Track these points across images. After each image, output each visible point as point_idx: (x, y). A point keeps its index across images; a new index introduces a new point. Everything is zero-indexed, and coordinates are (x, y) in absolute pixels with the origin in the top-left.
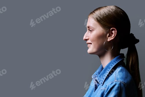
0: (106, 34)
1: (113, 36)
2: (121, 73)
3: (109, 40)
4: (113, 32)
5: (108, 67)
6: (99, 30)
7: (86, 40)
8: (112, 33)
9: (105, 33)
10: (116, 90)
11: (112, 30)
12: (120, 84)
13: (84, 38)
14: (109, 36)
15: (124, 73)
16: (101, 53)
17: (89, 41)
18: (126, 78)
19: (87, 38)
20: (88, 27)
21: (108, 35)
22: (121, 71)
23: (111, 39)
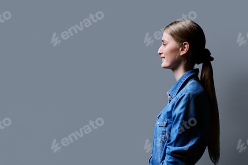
0: (179, 49)
1: (185, 50)
2: (192, 86)
3: (181, 54)
4: (186, 46)
5: (180, 80)
6: (172, 44)
7: (160, 54)
8: (185, 48)
9: (178, 47)
10: (184, 100)
11: (185, 44)
12: (189, 95)
13: (159, 52)
14: (181, 51)
15: (195, 85)
16: (174, 67)
17: (162, 55)
18: (196, 90)
19: (161, 52)
20: (163, 41)
21: (181, 49)
22: (193, 83)
23: (183, 53)
